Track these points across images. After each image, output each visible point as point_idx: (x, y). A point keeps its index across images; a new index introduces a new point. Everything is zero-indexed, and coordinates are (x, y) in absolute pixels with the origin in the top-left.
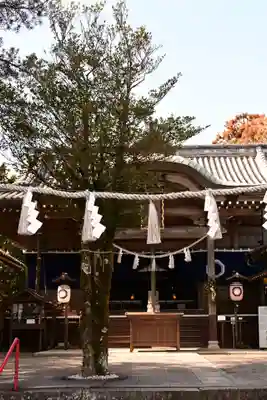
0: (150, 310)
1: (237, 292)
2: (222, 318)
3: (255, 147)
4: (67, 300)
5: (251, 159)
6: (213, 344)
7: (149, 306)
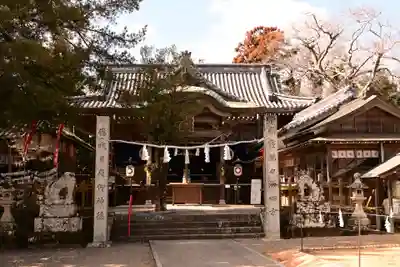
0: (184, 181)
1: (238, 170)
2: (227, 186)
3: (260, 67)
4: (132, 175)
5: (257, 76)
6: (222, 202)
7: (184, 179)
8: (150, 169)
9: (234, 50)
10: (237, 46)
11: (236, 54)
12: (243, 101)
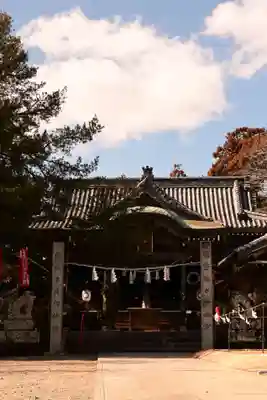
8: (106, 293)
9: (212, 155)
10: (215, 151)
11: (215, 161)
12: (209, 220)
